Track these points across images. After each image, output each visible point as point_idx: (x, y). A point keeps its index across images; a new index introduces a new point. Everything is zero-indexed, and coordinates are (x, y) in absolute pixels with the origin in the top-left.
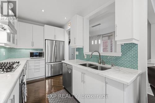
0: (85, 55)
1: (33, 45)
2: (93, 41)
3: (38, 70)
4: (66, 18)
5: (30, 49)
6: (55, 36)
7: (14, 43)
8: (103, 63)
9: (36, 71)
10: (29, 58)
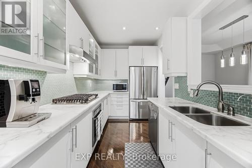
0: (189, 90)
1: (116, 75)
2: (223, 61)
3: (121, 108)
4: (157, 28)
5: (113, 80)
6: (143, 60)
7: (97, 73)
8: (229, 110)
9: (119, 108)
10: (112, 92)
